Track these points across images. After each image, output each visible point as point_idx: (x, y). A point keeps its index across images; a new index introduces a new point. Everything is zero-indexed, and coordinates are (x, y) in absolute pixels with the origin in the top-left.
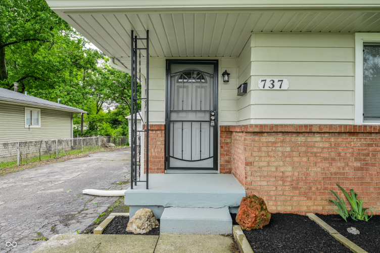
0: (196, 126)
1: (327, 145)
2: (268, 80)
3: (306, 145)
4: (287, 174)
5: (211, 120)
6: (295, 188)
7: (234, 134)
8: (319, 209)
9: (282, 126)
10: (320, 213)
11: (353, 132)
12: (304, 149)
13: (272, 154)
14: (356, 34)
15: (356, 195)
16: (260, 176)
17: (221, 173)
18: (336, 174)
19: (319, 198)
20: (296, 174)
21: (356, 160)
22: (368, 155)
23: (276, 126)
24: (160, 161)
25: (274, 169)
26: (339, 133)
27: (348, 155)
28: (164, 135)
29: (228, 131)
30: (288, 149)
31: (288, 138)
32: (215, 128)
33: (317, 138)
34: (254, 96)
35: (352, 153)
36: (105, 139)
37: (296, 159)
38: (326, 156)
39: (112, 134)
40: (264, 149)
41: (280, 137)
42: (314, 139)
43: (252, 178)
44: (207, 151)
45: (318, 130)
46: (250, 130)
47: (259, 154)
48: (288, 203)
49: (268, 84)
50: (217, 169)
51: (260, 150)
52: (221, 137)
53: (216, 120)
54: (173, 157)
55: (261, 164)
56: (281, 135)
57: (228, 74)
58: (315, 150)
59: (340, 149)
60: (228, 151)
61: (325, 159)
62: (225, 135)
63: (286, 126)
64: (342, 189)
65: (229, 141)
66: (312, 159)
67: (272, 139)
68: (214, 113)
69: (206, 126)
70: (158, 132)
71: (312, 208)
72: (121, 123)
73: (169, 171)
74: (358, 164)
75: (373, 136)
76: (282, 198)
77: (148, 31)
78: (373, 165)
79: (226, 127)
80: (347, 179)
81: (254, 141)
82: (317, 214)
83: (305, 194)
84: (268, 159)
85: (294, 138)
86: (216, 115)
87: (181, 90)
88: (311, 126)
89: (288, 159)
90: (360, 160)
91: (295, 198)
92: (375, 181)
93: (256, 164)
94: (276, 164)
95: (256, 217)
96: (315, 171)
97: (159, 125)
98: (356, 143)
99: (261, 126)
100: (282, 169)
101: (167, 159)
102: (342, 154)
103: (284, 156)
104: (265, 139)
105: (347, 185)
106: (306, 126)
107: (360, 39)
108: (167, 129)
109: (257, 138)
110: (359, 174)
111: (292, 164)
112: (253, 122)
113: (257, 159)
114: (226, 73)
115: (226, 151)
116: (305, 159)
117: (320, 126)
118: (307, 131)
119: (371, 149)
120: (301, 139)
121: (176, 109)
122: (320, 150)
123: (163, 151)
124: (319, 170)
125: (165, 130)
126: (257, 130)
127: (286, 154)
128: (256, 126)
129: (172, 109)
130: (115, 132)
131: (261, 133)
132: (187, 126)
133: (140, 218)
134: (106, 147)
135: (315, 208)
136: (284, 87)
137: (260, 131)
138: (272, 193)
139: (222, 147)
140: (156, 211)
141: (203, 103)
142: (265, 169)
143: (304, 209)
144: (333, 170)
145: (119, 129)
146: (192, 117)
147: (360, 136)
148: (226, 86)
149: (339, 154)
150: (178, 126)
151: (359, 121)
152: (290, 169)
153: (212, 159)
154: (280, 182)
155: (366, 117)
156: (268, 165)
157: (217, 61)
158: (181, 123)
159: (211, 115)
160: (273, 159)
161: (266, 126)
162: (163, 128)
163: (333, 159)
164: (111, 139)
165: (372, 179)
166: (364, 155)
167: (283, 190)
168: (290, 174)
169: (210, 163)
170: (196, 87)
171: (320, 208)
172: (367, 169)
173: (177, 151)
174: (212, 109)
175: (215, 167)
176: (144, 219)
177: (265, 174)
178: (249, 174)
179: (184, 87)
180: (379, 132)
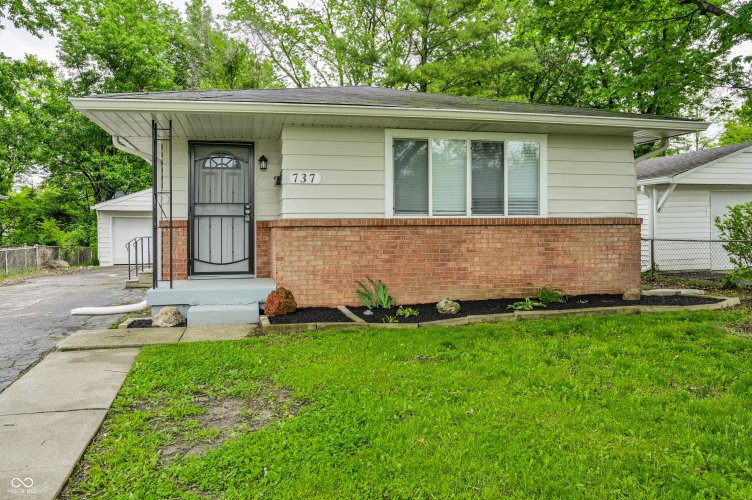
0: (227, 222)
1: (357, 239)
2: (300, 174)
3: (337, 239)
4: (318, 268)
5: (245, 214)
6: (326, 282)
7: (273, 230)
8: (350, 302)
9: (311, 220)
10: (350, 305)
11: (381, 225)
12: (334, 243)
13: (302, 248)
14: (386, 130)
15: (384, 287)
16: (291, 271)
17: (258, 277)
18: (365, 266)
19: (349, 291)
20: (327, 268)
21: (385, 252)
22: (395, 247)
23: (306, 220)
24: (181, 266)
25: (305, 264)
26: (369, 226)
27: (377, 248)
28: (186, 233)
29: (266, 227)
30: (319, 243)
31: (319, 232)
32: (251, 224)
33: (347, 232)
34: (286, 190)
35: (381, 247)
36: (49, 252)
37: (327, 253)
38: (356, 249)
39: (63, 240)
40: (295, 243)
41: (311, 231)
42: (344, 233)
43: (283, 273)
44: (241, 252)
45: (347, 224)
46: (280, 224)
47: (291, 248)
48: (320, 297)
49: (300, 178)
50: (253, 273)
51: (290, 244)
52: (258, 234)
53: (252, 215)
54: (198, 260)
55: (292, 259)
56: (311, 229)
57: (266, 160)
58: (346, 244)
59: (369, 242)
60: (266, 250)
61: (356, 252)
62: (263, 231)
63: (316, 220)
64: (371, 281)
65: (267, 238)
66: (342, 252)
67: (303, 233)
68: (249, 206)
69: (239, 222)
70: (180, 229)
71: (343, 301)
72: (74, 219)
73: (193, 277)
74: (387, 256)
75: (401, 230)
76: (313, 292)
77: (170, 122)
78: (401, 257)
79: (263, 222)
80: (376, 271)
81: (284, 235)
82: (348, 307)
83: (336, 287)
84: (299, 253)
85: (324, 232)
86: (252, 209)
87: (208, 177)
88: (340, 220)
89: (319, 253)
90: (388, 252)
91: (326, 292)
92: (402, 272)
93: (286, 258)
94: (307, 258)
95: (280, 303)
96: (346, 264)
97: (180, 222)
98: (385, 236)
99: (291, 220)
100: (313, 263)
101: (191, 263)
102: (372, 247)
103: (315, 250)
104: (295, 233)
105: (376, 277)
106: (335, 220)
107: (389, 137)
108: (190, 226)
109: (287, 232)
110: (388, 266)
111: (323, 258)
112: (284, 217)
113: (288, 253)
114: (263, 159)
115: (263, 251)
116: (335, 253)
117: (349, 220)
119: (398, 241)
120: (332, 233)
121: (201, 201)
122: (350, 244)
123: (186, 252)
124: (349, 263)
125: (188, 226)
126: (287, 224)
127: (317, 248)
128: (286, 220)
129: (197, 201)
130: (66, 238)
131: (291, 228)
132: (216, 222)
133: (166, 314)
134: (52, 267)
135: (346, 300)
136: (316, 181)
137: (291, 226)
138: (304, 287)
139: (259, 246)
140: (181, 309)
141: (236, 192)
142: (297, 264)
143: (335, 302)
144: (363, 263)
145: (78, 232)
146: (222, 210)
147: (388, 229)
148: (264, 173)
149: (369, 248)
150: (204, 222)
151: (389, 214)
152: (321, 262)
153: (247, 262)
154: (311, 276)
155: (397, 210)
156: (299, 260)
157: (253, 143)
158: (208, 219)
159: (245, 209)
160: (304, 254)
161: (296, 220)
162: (186, 225)
163: (363, 253)
164: (60, 252)
165: (399, 271)
166: (392, 247)
167: (315, 285)
168: (321, 268)
169: (244, 266)
170: (227, 174)
171: (351, 300)
172: (395, 261)
173: (203, 252)
174: (247, 201)
175: (251, 271)
176: (170, 314)
177: (296, 269)
178: (280, 268)
179: (211, 174)
180: (405, 225)
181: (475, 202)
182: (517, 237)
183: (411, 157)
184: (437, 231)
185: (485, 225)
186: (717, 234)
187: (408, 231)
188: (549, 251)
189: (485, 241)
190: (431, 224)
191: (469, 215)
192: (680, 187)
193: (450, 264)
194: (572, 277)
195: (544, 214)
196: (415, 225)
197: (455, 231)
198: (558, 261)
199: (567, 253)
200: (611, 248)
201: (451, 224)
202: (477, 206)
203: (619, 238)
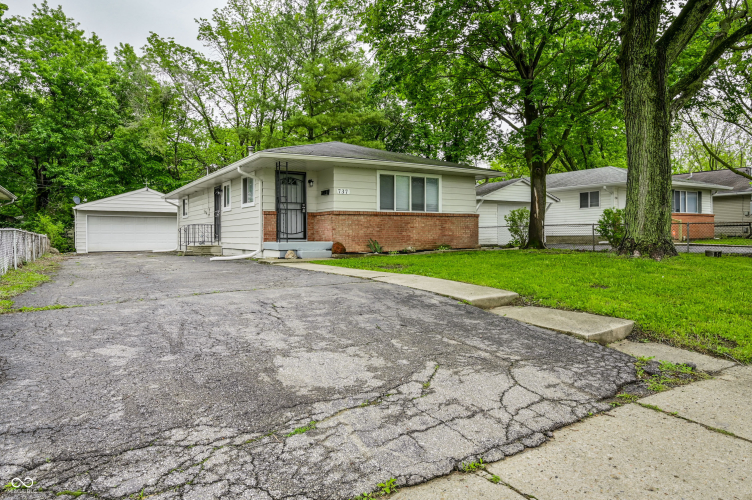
0: (294, 213)
1: (366, 221)
2: (341, 189)
3: (357, 220)
4: (350, 234)
5: (302, 209)
6: (353, 241)
9: (347, 211)
11: (376, 215)
12: (357, 222)
13: (343, 224)
14: (377, 170)
16: (339, 235)
17: (308, 241)
18: (369, 233)
19: (363, 245)
20: (354, 234)
21: (377, 227)
22: (382, 225)
24: (273, 234)
25: (344, 232)
26: (371, 215)
27: (374, 225)
28: (276, 218)
29: (314, 215)
30: (350, 222)
31: (350, 217)
32: (305, 214)
35: (376, 224)
37: (354, 227)
38: (366, 225)
40: (340, 222)
41: (347, 217)
42: (361, 218)
43: (335, 236)
44: (300, 228)
45: (362, 214)
46: (335, 213)
47: (339, 224)
48: (351, 247)
49: (341, 191)
51: (338, 222)
52: (308, 219)
53: (305, 209)
55: (339, 229)
57: (313, 182)
58: (361, 223)
59: (371, 222)
61: (365, 227)
62: (311, 217)
63: (350, 211)
64: (372, 240)
65: (313, 221)
66: (360, 227)
67: (344, 217)
68: (304, 203)
69: (299, 212)
70: (272, 216)
73: (279, 240)
74: (378, 229)
75: (384, 217)
76: (348, 245)
77: (287, 163)
78: (384, 229)
79: (312, 213)
80: (374, 236)
81: (336, 218)
83: (358, 243)
84: (342, 227)
85: (352, 217)
86: (305, 206)
89: (350, 227)
90: (379, 227)
91: (353, 245)
93: (337, 229)
94: (345, 229)
96: (361, 232)
97: (272, 212)
98: (377, 219)
99: (339, 211)
100: (348, 232)
101: (278, 231)
102: (372, 225)
103: (349, 225)
104: (341, 217)
105: (374, 239)
107: (379, 173)
110: (379, 234)
111: (352, 229)
113: (337, 227)
114: (311, 181)
115: (311, 228)
116: (357, 227)
118: (358, 214)
119: (383, 222)
120: (356, 217)
121: (282, 202)
122: (363, 223)
123: (275, 227)
124: (363, 232)
126: (338, 213)
128: (337, 211)
129: (280, 202)
131: (339, 215)
132: (288, 212)
136: (348, 193)
139: (309, 225)
142: (341, 232)
143: (357, 250)
146: (292, 207)
147: (379, 217)
148: (311, 188)
150: (283, 212)
151: (378, 210)
152: (351, 231)
153: (303, 233)
154: (347, 238)
155: (381, 208)
157: (305, 173)
158: (285, 211)
159: (302, 206)
160: (344, 227)
161: (341, 211)
162: (276, 213)
163: (368, 227)
165: (383, 236)
166: (380, 225)
167: (349, 242)
169: (301, 235)
172: (381, 232)
173: (282, 228)
175: (305, 238)
177: (341, 234)
178: (334, 234)
180: (386, 215)
181: (413, 205)
182: (430, 222)
183: (387, 184)
184: (399, 218)
185: (418, 215)
186: (505, 223)
187: (387, 217)
188: (443, 229)
189: (418, 223)
190: (396, 215)
191: (411, 211)
192: (486, 202)
193: (404, 233)
194: (452, 240)
195: (440, 211)
196: (390, 215)
197: (406, 218)
198: (447, 233)
199: (450, 230)
200: (467, 227)
201: (404, 215)
202: (415, 207)
203: (470, 222)
